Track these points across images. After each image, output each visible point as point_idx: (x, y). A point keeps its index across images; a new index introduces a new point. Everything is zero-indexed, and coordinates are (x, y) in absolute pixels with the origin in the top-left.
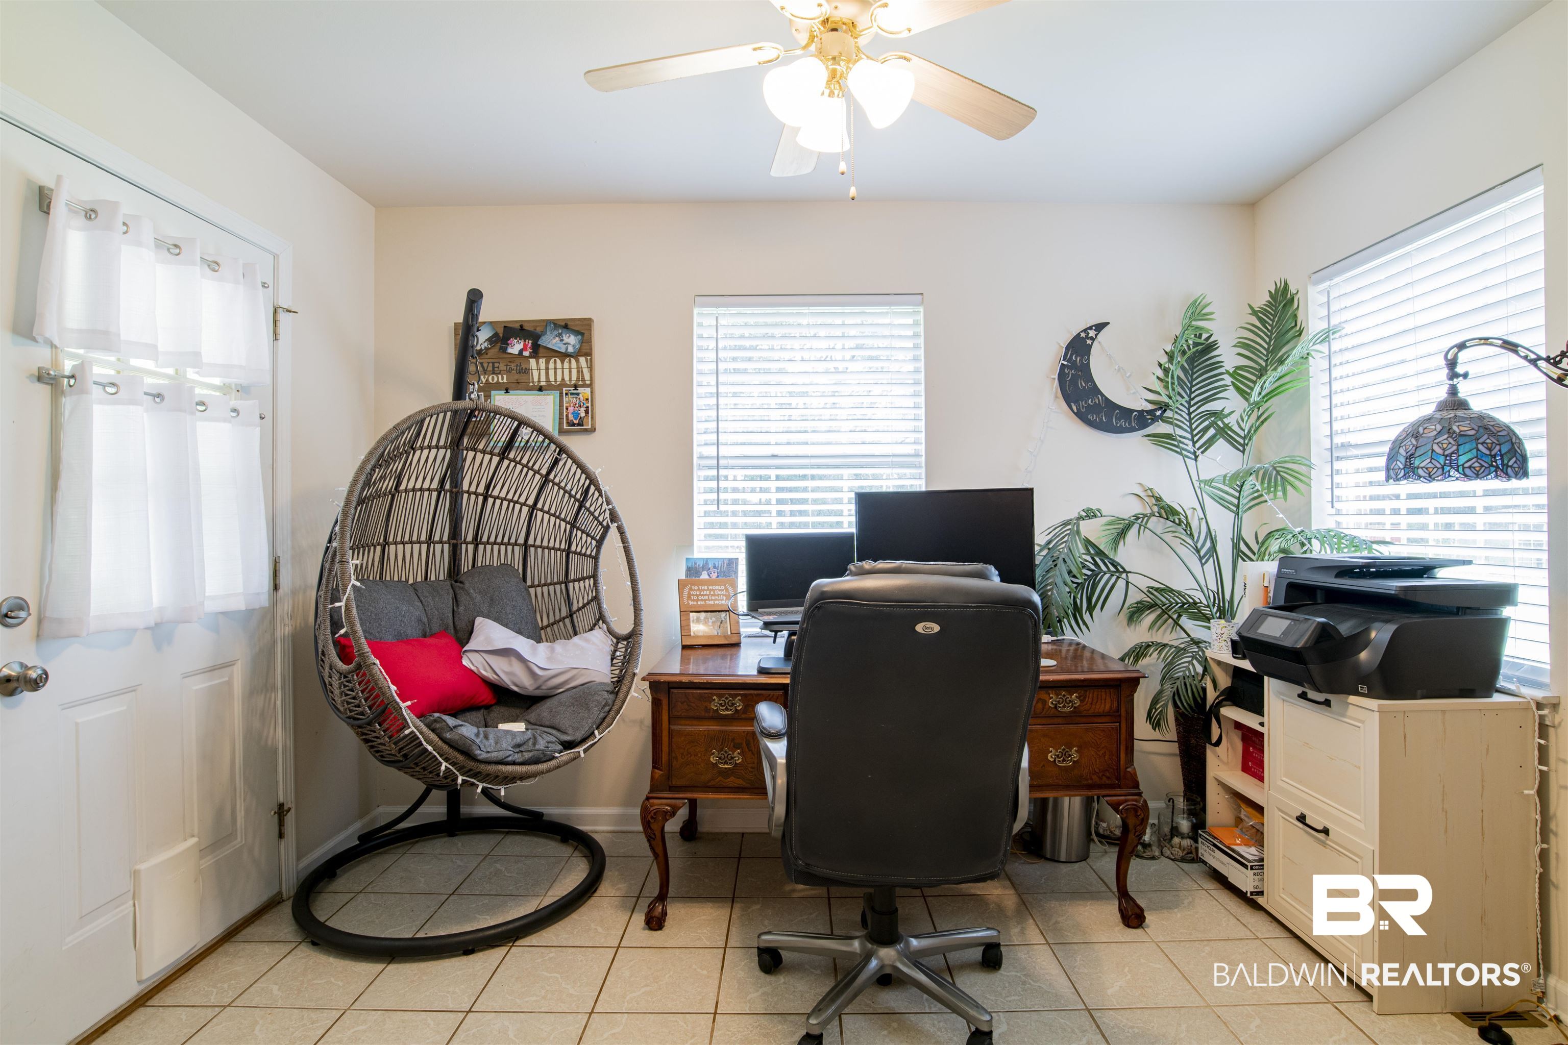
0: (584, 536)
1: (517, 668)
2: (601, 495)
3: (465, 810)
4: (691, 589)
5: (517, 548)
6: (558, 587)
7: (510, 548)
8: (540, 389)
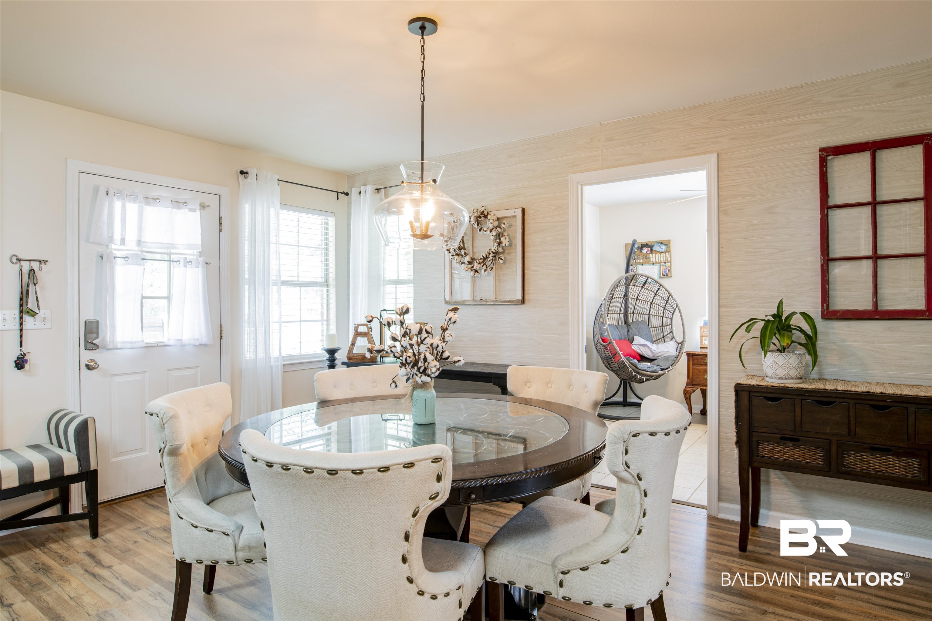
0: (668, 312)
1: (647, 350)
2: (673, 299)
3: (628, 400)
4: (704, 330)
5: (646, 315)
6: (659, 328)
7: (644, 315)
8: (653, 264)
